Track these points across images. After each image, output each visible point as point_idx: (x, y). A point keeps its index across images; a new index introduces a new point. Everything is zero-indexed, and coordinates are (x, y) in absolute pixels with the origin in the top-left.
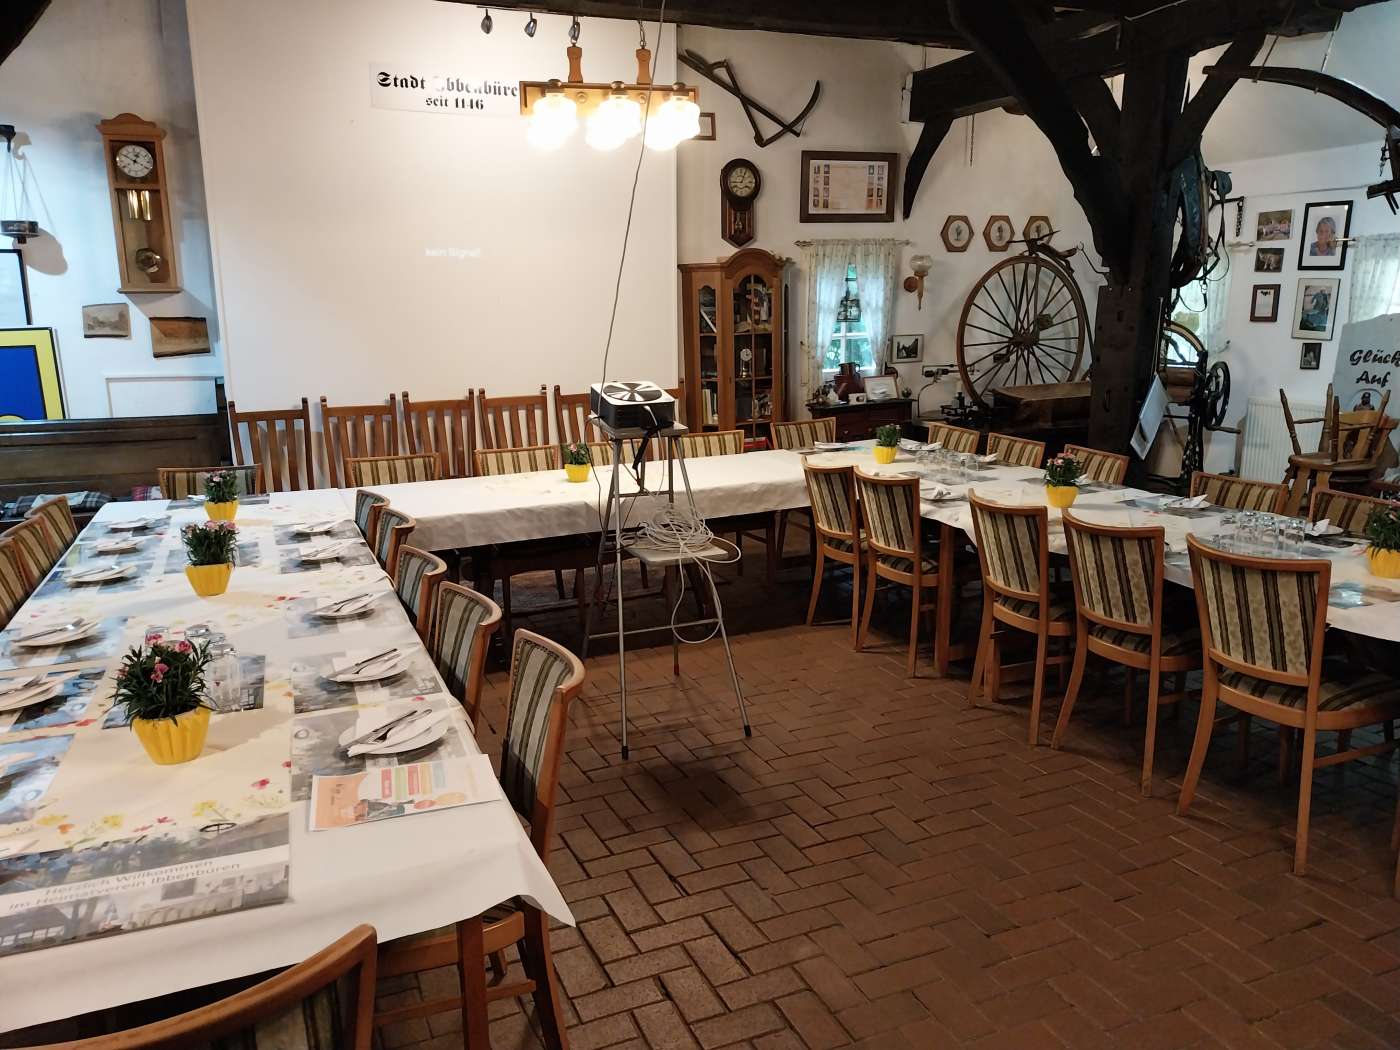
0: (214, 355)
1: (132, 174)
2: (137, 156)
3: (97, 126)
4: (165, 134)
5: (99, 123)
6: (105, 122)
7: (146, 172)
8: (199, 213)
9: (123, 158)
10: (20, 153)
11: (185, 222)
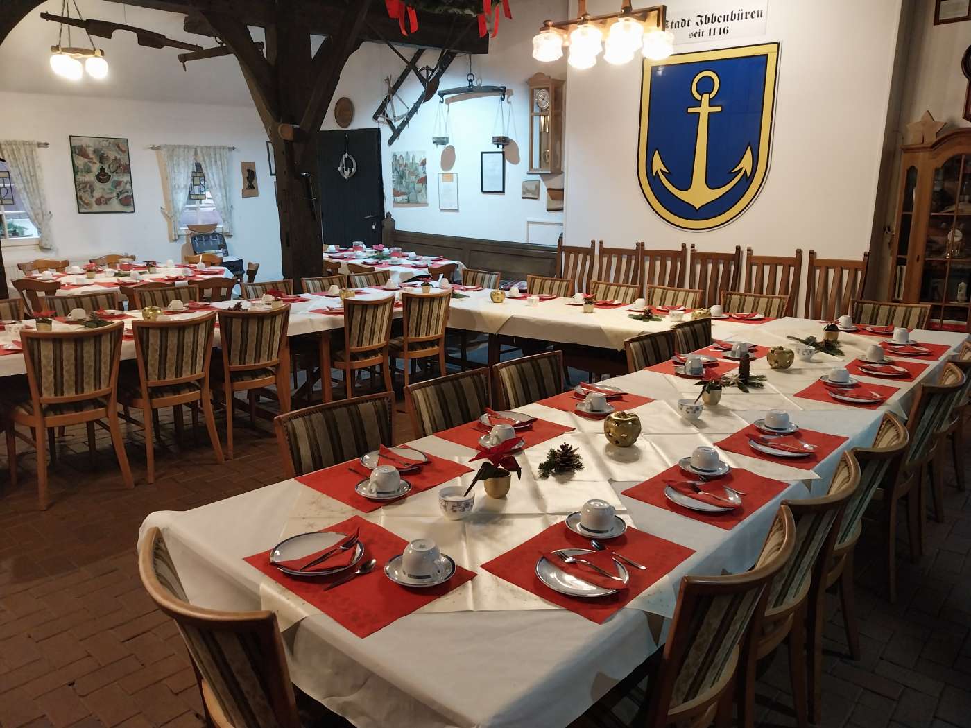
0: (563, 212)
1: (542, 107)
6: (529, 79)
9: (534, 99)
10: (509, 100)
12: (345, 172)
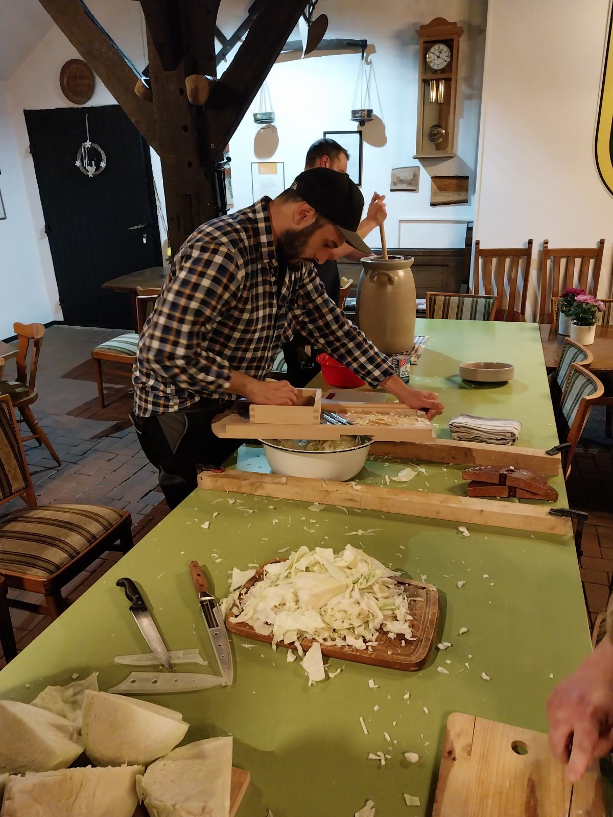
0: (470, 205)
1: (436, 67)
2: (440, 52)
3: (417, 31)
4: (463, 32)
5: (419, 29)
6: (423, 27)
7: (445, 64)
8: (476, 94)
9: (431, 55)
10: (369, 61)
11: (466, 102)
12: (89, 168)
